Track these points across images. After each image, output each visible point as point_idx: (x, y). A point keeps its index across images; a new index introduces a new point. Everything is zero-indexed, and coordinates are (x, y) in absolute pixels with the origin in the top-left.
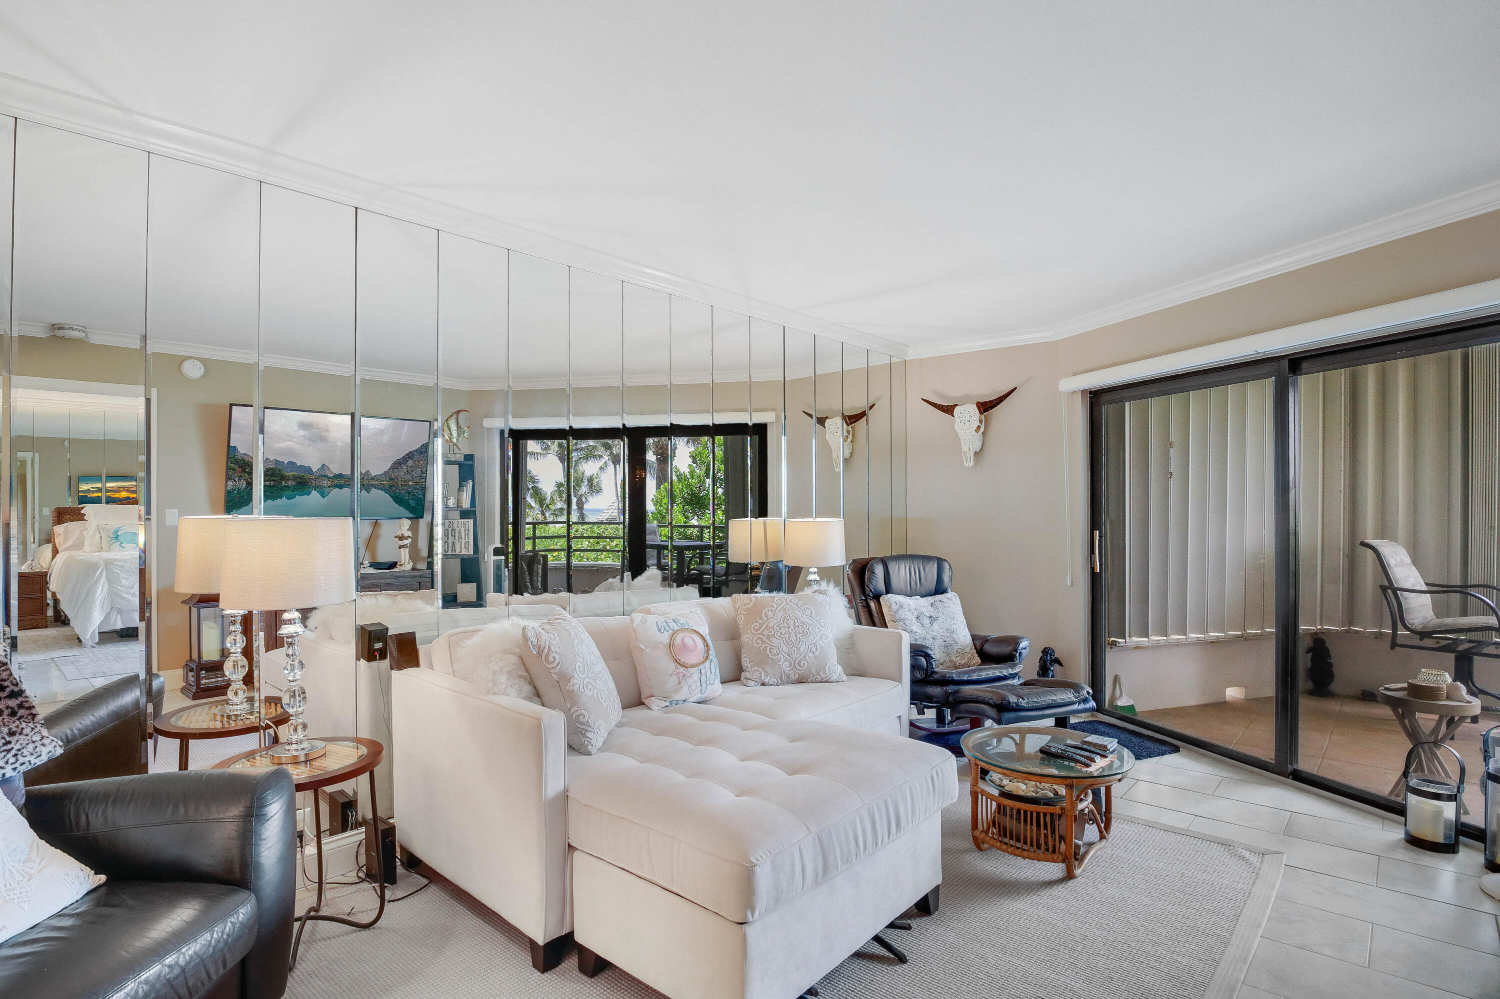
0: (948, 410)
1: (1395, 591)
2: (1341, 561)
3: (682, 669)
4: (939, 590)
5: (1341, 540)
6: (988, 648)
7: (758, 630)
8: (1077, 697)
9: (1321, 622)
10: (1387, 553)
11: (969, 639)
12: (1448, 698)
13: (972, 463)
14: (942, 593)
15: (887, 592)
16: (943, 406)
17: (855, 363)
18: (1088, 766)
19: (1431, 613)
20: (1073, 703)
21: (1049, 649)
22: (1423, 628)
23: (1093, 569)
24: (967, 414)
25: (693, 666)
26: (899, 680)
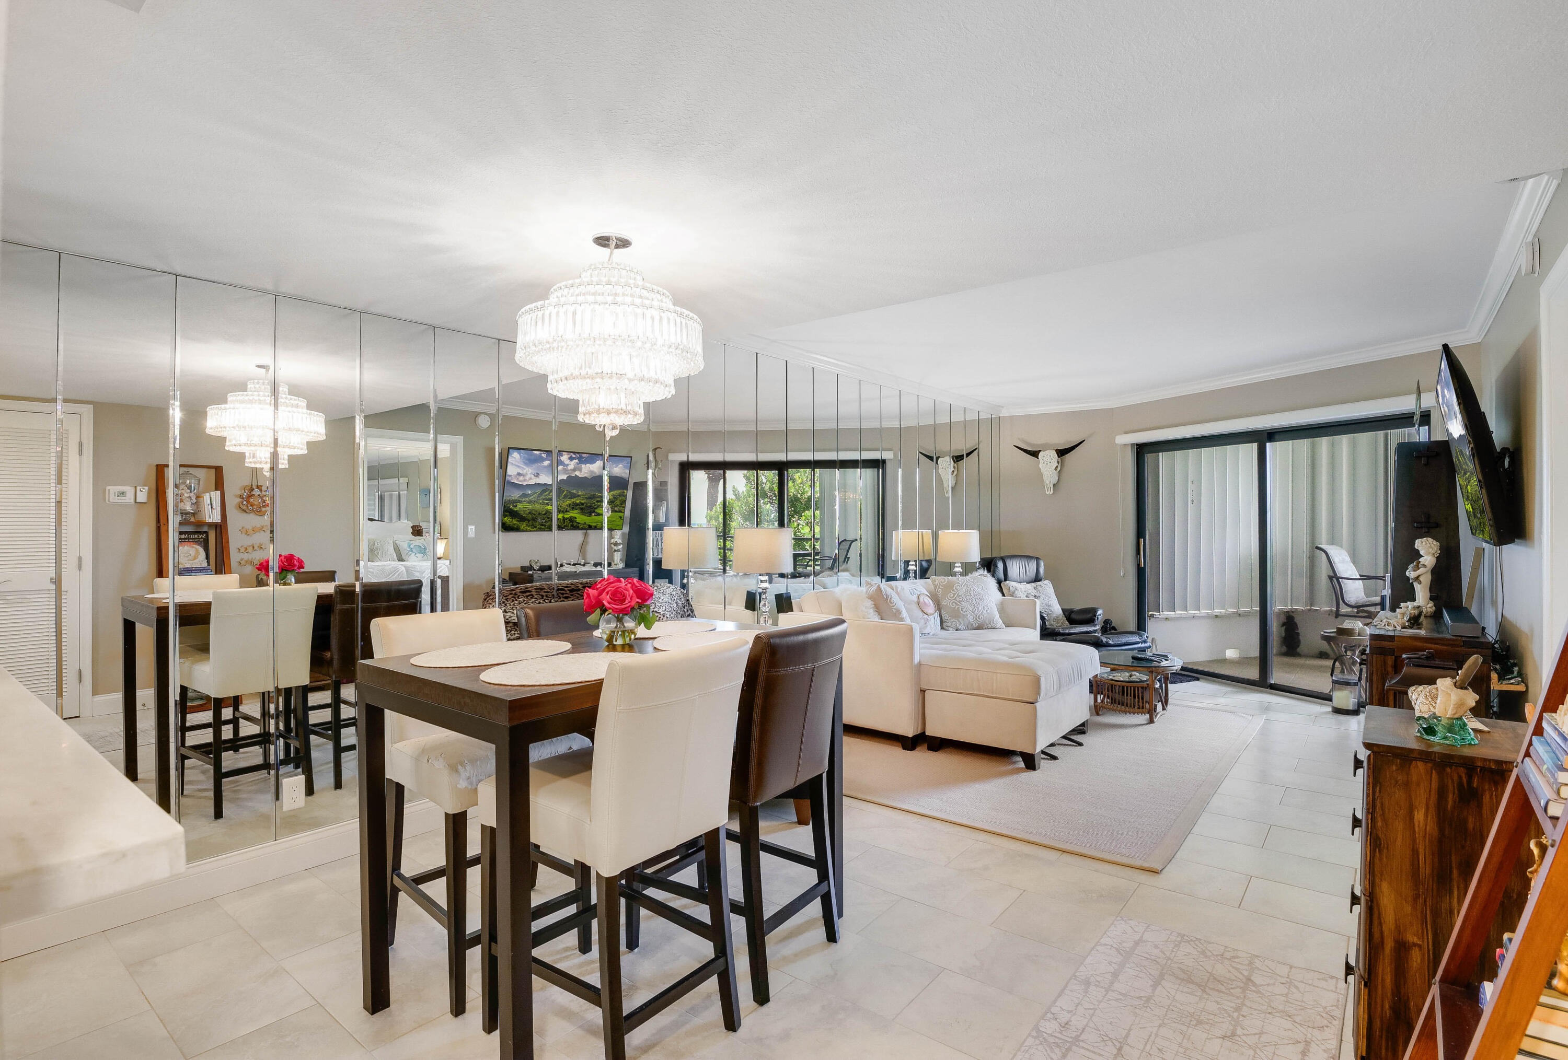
0: (1035, 454)
1: (1338, 579)
2: (1305, 561)
3: (926, 616)
4: (1037, 579)
5: (1305, 547)
6: (1074, 616)
7: (953, 597)
8: (1141, 639)
9: (1291, 603)
10: (1333, 554)
11: (1061, 610)
12: (1359, 635)
13: (1052, 492)
14: (1039, 581)
15: (1006, 580)
16: (1030, 451)
17: (958, 417)
18: (1160, 663)
19: (1363, 594)
20: (1138, 643)
21: (1109, 620)
22: (1356, 604)
23: (1138, 565)
24: (1048, 459)
25: (931, 615)
26: (1035, 629)
